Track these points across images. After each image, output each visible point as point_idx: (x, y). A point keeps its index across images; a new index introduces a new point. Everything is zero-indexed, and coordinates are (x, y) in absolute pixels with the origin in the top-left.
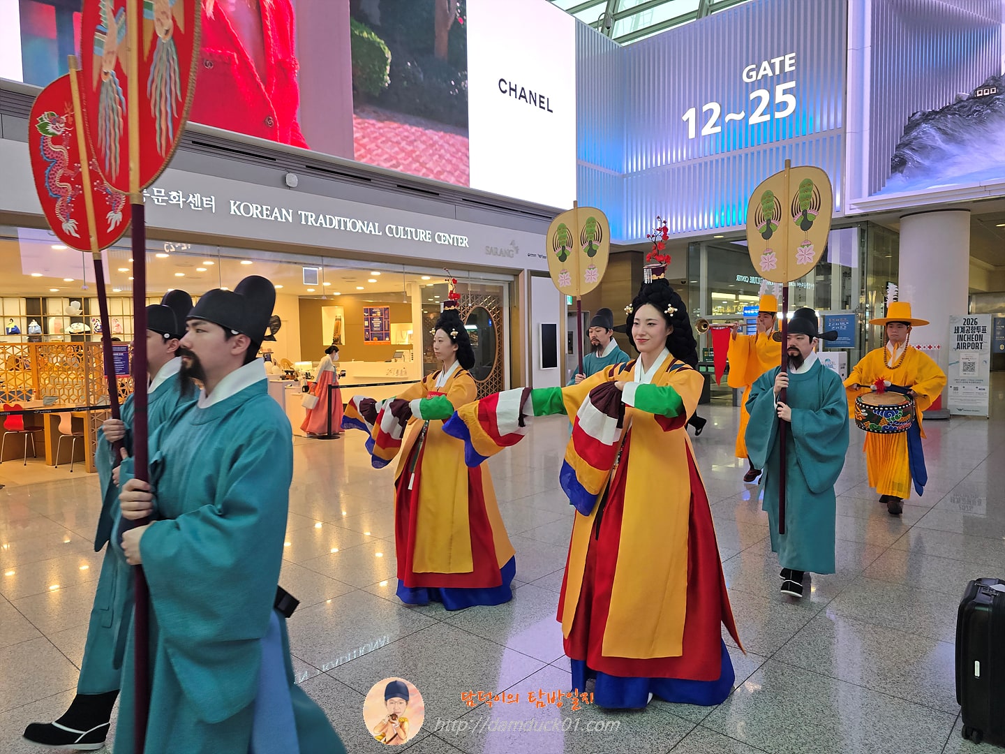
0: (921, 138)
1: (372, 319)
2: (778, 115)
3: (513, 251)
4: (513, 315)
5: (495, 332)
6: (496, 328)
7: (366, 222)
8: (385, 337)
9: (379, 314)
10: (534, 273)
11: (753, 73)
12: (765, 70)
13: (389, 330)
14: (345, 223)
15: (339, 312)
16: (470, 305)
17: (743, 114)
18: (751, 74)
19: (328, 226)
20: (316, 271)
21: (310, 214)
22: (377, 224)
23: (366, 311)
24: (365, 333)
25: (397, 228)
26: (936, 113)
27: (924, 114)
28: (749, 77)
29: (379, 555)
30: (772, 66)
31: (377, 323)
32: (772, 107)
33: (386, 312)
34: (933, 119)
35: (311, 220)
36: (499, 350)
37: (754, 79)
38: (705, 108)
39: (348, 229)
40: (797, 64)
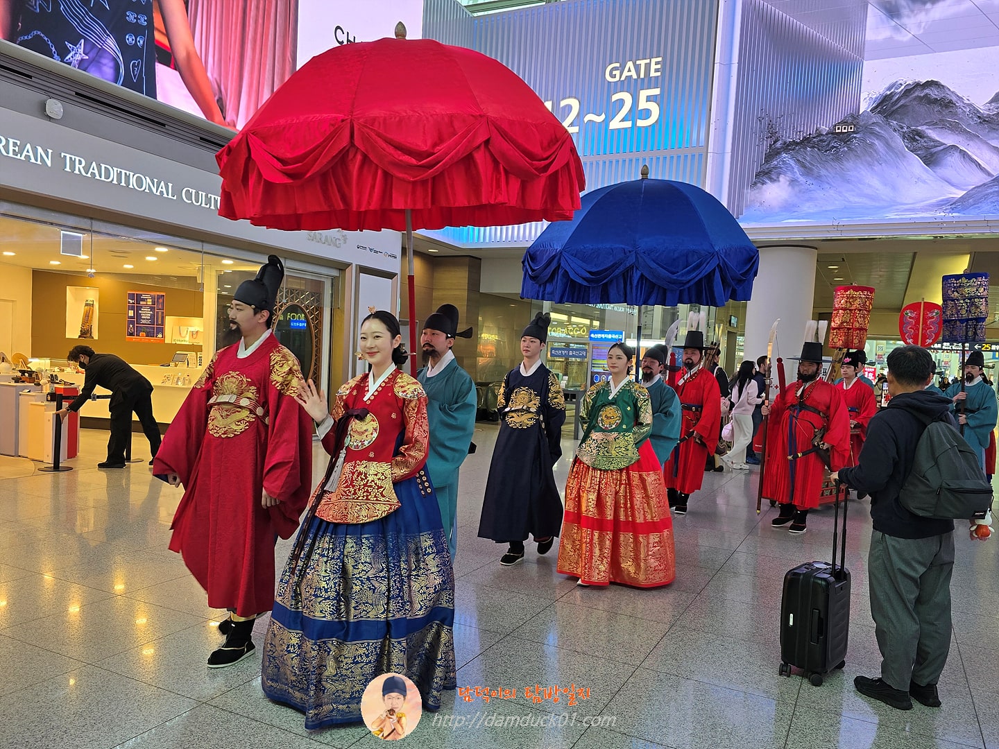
0: (781, 168)
1: (139, 308)
2: (640, 123)
3: (339, 239)
4: (336, 318)
5: (311, 337)
6: (314, 332)
7: (156, 180)
8: (157, 333)
9: (150, 302)
10: (364, 270)
11: (617, 73)
12: (629, 70)
13: (163, 323)
14: (127, 177)
15: (92, 295)
16: (284, 301)
17: (603, 117)
18: (614, 73)
19: (103, 179)
20: (80, 237)
21: (77, 159)
22: (170, 185)
23: (131, 296)
24: (129, 326)
25: (197, 194)
26: (797, 144)
27: (785, 143)
28: (614, 76)
29: (141, 621)
30: (637, 68)
31: (146, 314)
32: (635, 114)
33: (161, 301)
34: (793, 150)
35: (79, 168)
36: (316, 360)
37: (617, 79)
38: (563, 103)
39: (131, 186)
40: (662, 70)
